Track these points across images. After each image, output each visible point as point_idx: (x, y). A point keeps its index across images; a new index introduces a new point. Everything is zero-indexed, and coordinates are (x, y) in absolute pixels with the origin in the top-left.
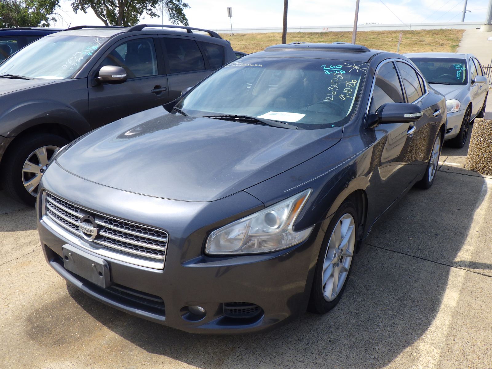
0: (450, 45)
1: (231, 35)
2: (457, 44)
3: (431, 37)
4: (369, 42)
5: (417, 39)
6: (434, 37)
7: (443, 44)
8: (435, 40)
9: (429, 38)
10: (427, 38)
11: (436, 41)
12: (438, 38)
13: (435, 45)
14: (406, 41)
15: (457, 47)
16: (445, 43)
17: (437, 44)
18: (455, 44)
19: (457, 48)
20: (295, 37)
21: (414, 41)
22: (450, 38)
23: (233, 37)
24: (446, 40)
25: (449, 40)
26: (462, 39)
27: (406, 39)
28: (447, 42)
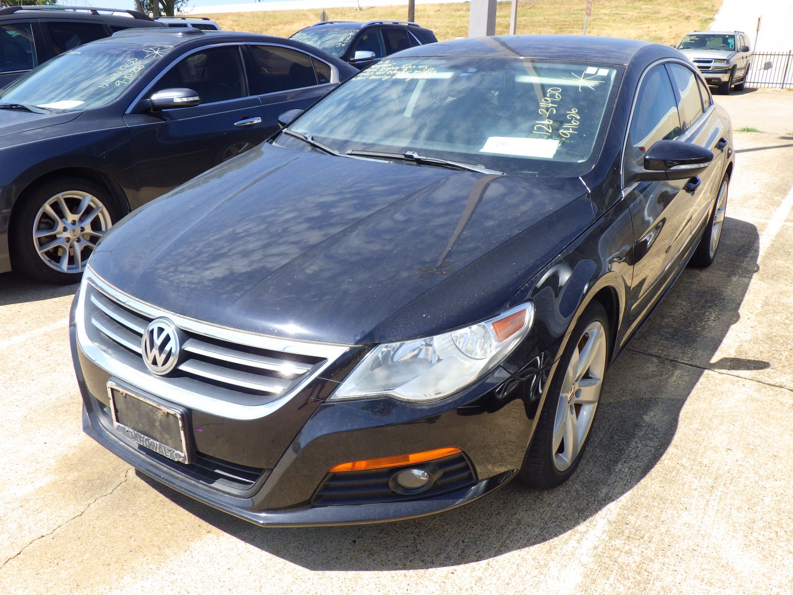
0: (699, 18)
1: (357, 10)
2: (711, 17)
3: (673, 6)
4: (573, 16)
5: (650, 9)
6: (676, 5)
7: (689, 17)
8: (678, 10)
9: (669, 8)
10: (666, 7)
11: (680, 13)
12: (683, 7)
13: (676, 18)
14: (632, 13)
15: (710, 21)
16: (692, 16)
17: (680, 17)
18: (709, 16)
19: (709, 23)
20: (459, 10)
21: (644, 13)
22: (701, 6)
23: (361, 12)
24: (695, 10)
25: (700, 9)
26: (720, 8)
27: (633, 10)
28: (697, 13)
